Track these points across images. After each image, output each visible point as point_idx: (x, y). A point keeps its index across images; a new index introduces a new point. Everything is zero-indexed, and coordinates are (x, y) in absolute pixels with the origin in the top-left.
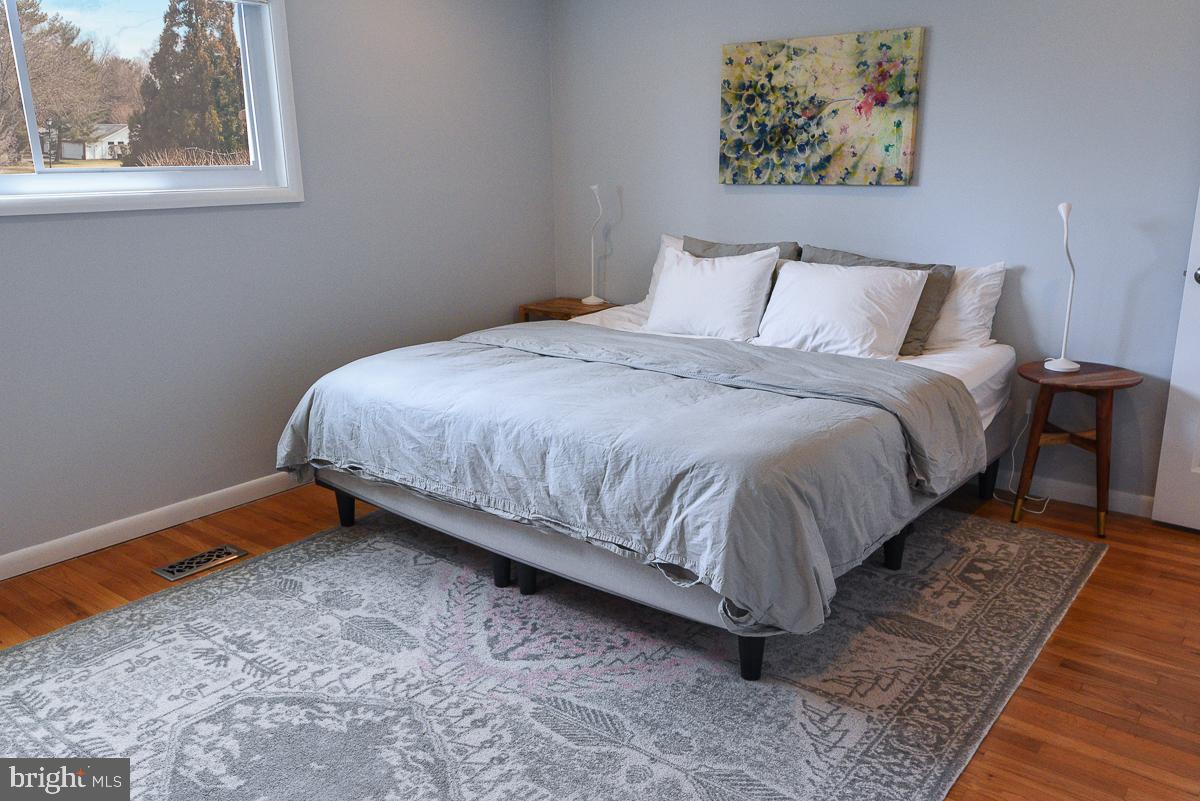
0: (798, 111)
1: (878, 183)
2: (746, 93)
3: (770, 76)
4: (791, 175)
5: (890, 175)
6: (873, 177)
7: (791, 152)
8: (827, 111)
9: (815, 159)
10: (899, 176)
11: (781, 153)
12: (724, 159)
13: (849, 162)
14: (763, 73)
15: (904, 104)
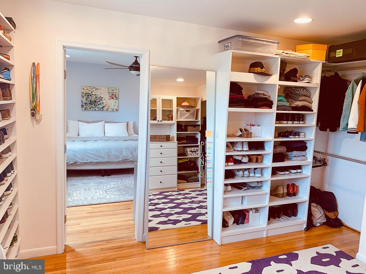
0: (98, 98)
1: (113, 111)
2: (87, 95)
3: (92, 92)
4: (97, 109)
5: (115, 110)
6: (112, 110)
7: (97, 105)
8: (103, 99)
9: (101, 107)
10: (116, 110)
11: (95, 105)
12: (82, 106)
13: (108, 107)
14: (91, 92)
15: (117, 99)
